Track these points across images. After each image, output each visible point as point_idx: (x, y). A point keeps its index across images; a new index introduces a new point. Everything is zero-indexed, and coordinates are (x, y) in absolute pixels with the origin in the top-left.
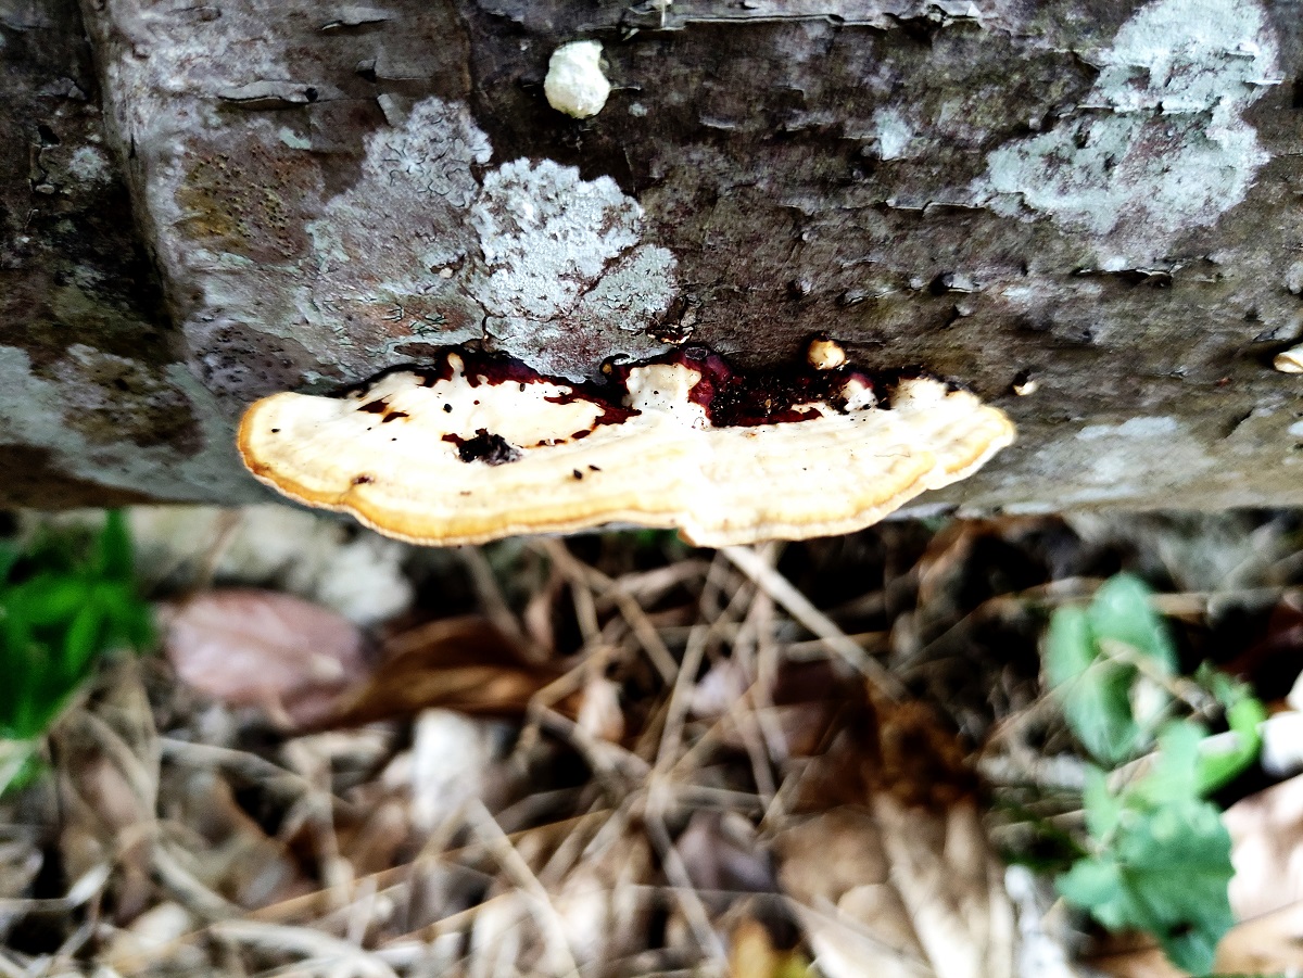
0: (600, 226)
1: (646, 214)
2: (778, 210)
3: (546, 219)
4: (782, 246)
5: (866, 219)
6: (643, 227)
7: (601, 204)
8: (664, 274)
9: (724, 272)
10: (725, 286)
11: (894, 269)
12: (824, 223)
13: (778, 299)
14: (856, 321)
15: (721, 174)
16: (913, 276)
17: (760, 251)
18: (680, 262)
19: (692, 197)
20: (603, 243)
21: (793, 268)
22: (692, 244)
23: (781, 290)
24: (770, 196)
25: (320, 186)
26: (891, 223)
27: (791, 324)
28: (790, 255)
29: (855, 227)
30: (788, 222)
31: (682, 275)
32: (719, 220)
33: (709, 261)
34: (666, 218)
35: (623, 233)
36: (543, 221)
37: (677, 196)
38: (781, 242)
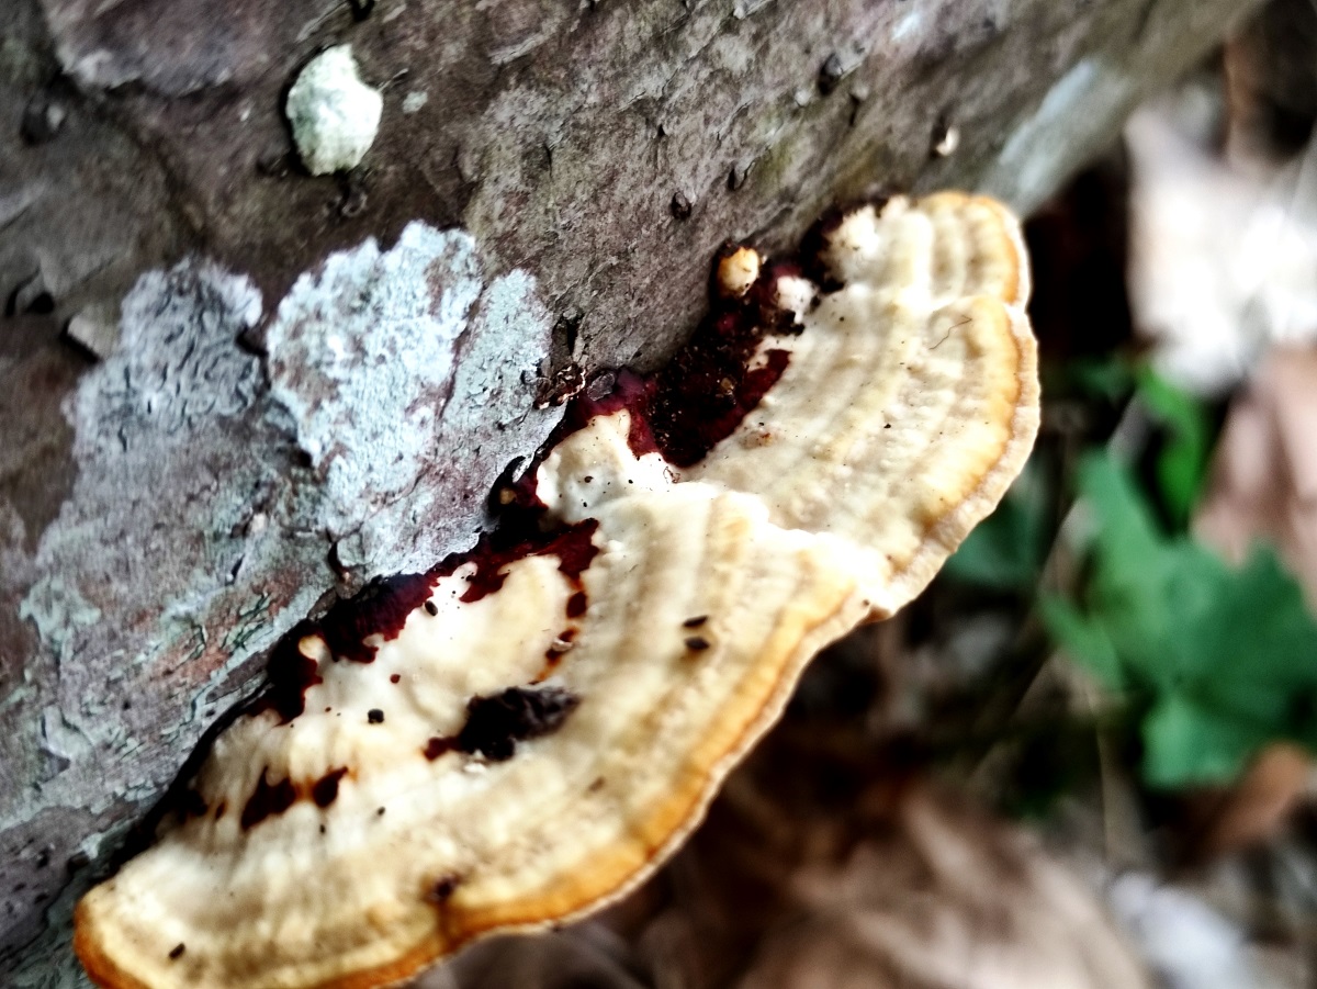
0: (428, 301)
1: (477, 240)
2: (621, 116)
3: (360, 341)
4: (643, 162)
5: (719, 54)
6: (480, 261)
7: (420, 267)
8: (526, 307)
9: (594, 249)
10: (600, 267)
11: (771, 97)
12: (676, 95)
13: (664, 238)
14: (755, 198)
15: (541, 118)
16: (794, 90)
17: (621, 187)
18: (538, 274)
19: (518, 175)
20: (441, 321)
21: (665, 182)
22: (544, 239)
23: (664, 221)
24: (606, 104)
25: (18, 530)
26: (747, 39)
27: (689, 260)
28: (656, 166)
29: (711, 74)
30: (639, 125)
31: (547, 292)
32: (561, 184)
33: (571, 248)
34: (500, 226)
35: (459, 288)
36: (358, 347)
37: (501, 187)
38: (640, 157)
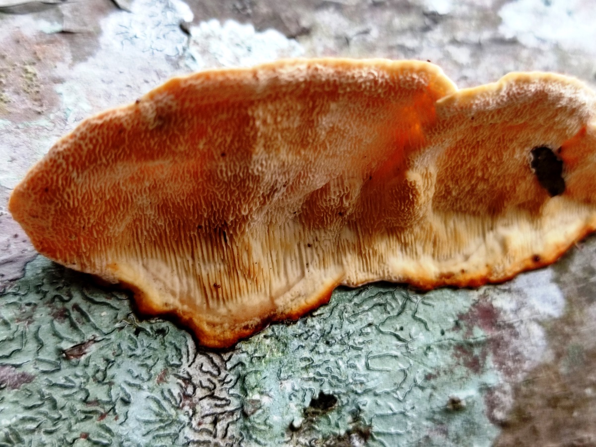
7: (275, 48)
19: (333, 43)
24: (382, 40)
25: (68, 58)
